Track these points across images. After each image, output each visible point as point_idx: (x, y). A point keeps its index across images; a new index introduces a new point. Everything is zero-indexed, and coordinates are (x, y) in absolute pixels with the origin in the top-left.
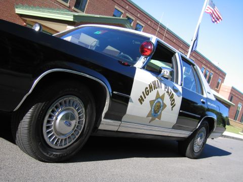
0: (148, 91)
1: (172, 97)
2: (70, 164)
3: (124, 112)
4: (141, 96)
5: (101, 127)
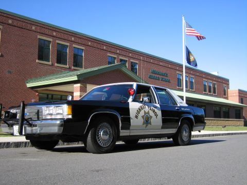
0: (139, 112)
1: (154, 111)
4: (136, 115)
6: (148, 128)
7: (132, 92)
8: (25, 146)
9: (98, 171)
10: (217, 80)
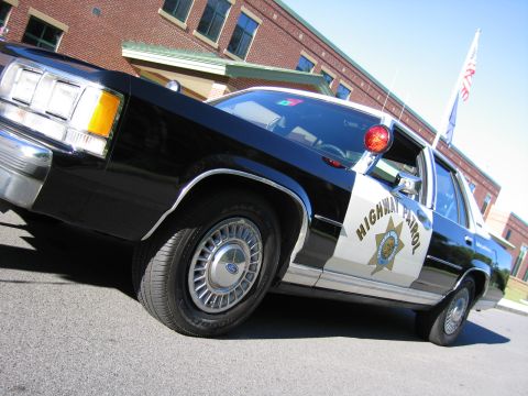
0: (374, 217)
1: (414, 229)
2: (230, 343)
3: (330, 253)
4: (362, 226)
5: (287, 278)
6: (377, 276)
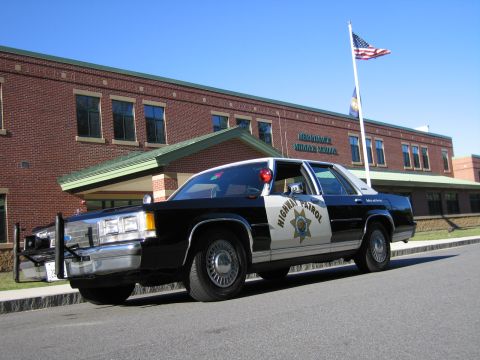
0: (284, 213)
1: (313, 210)
4: (279, 220)
5: (254, 261)
6: (304, 242)
7: (267, 176)
8: (71, 302)
9: (218, 331)
10: (427, 141)
